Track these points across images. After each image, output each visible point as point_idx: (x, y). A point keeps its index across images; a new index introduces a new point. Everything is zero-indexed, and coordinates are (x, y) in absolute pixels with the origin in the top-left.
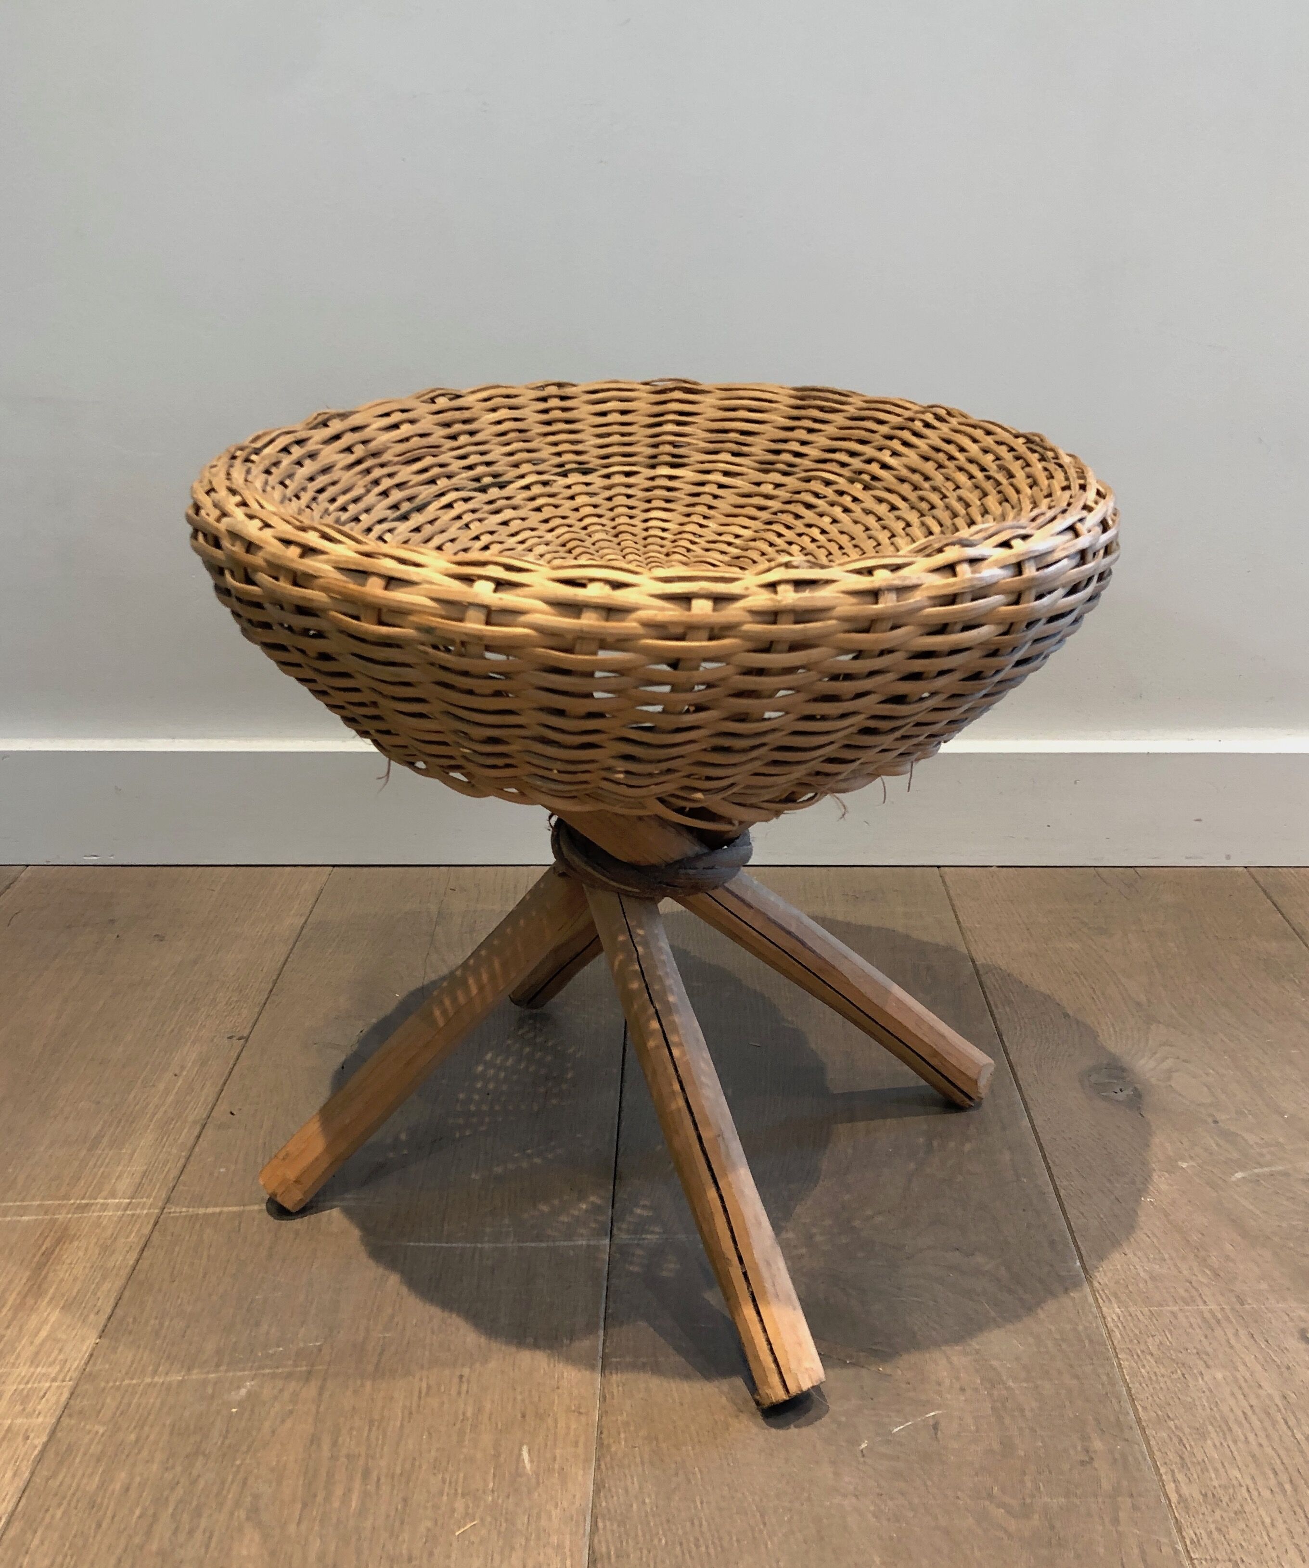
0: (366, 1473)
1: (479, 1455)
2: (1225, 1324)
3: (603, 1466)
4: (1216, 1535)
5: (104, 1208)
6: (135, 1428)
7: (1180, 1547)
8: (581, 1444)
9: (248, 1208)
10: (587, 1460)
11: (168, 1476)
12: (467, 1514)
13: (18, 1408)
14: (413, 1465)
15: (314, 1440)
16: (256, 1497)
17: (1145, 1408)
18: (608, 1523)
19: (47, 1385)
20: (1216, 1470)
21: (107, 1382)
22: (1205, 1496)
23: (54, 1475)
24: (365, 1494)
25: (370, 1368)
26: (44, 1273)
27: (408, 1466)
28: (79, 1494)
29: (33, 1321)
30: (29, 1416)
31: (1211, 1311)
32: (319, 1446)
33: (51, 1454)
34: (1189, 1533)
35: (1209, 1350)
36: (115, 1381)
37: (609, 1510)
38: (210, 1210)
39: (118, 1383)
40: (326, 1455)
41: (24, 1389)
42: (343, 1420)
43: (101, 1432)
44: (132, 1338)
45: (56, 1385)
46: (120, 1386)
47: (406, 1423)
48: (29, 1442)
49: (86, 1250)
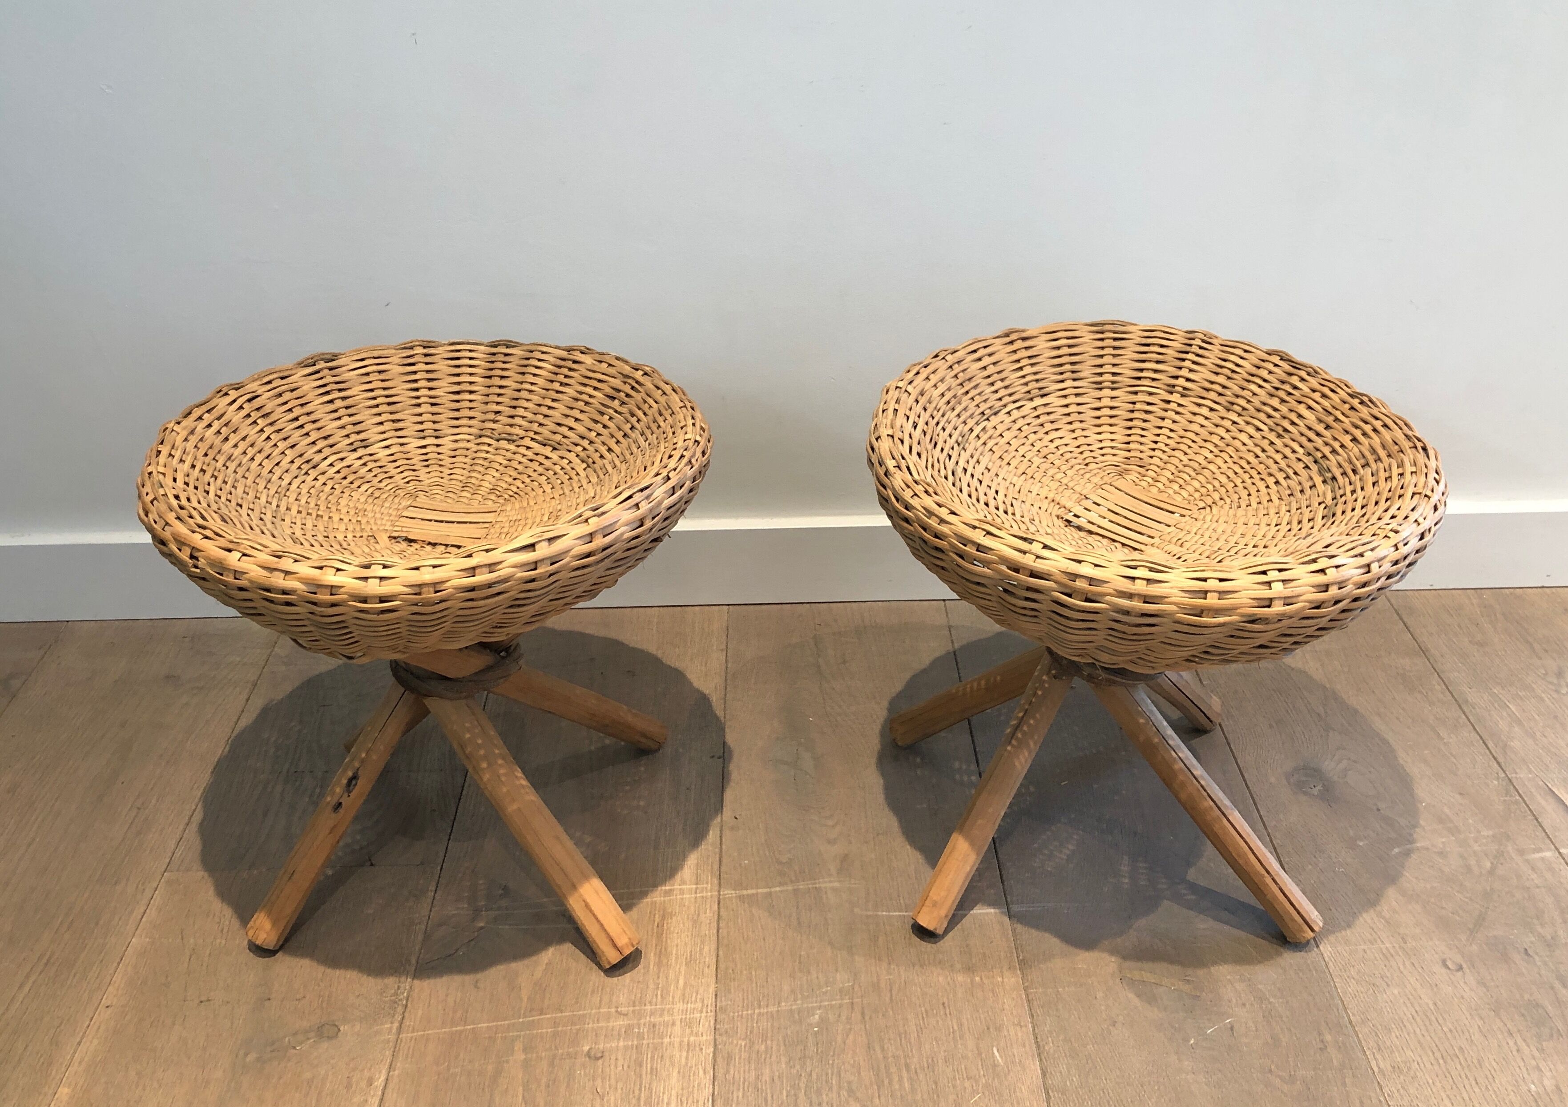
0: (907, 1066)
1: (970, 1055)
2: (1397, 957)
3: (1043, 1058)
4: (1402, 1091)
5: (682, 892)
6: (762, 1041)
7: (1382, 1099)
8: (1027, 1045)
9: (773, 890)
10: (1033, 1056)
11: (794, 1071)
12: (974, 1090)
13: (688, 1031)
14: (933, 1061)
15: (869, 1047)
16: (849, 1083)
17: (1353, 1014)
18: (1056, 1093)
19: (699, 1015)
20: (1399, 1052)
21: (734, 1013)
22: (1394, 1067)
23: (728, 1072)
24: (910, 1079)
27: (930, 1060)
28: (746, 1084)
29: (671, 975)
30: (697, 1035)
31: (1387, 948)
32: (874, 1050)
33: (719, 1060)
34: (1386, 1090)
35: (1388, 975)
36: (738, 1012)
37: (1054, 1086)
38: (750, 892)
39: (740, 1013)
40: (880, 1056)
41: (686, 1018)
42: (882, 1034)
43: (743, 1045)
44: (736, 983)
45: (704, 1015)
46: (742, 1015)
47: (920, 1034)
48: (704, 1051)
49: (683, 923)
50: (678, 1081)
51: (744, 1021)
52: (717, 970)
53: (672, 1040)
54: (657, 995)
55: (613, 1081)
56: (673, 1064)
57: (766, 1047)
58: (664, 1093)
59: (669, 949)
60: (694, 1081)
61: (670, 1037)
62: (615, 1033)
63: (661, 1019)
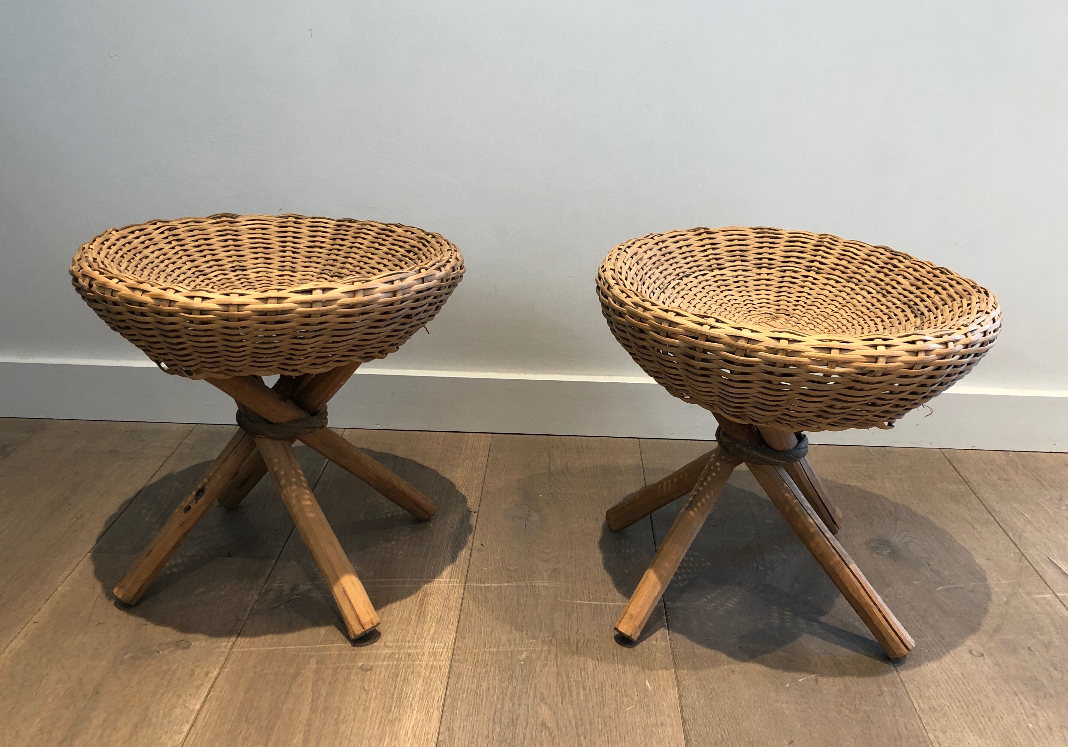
0: (584, 687)
1: (627, 683)
3: (680, 688)
5: (439, 582)
6: (484, 667)
8: (670, 681)
9: (503, 585)
10: (674, 687)
11: (504, 685)
12: (629, 703)
13: (433, 658)
14: (601, 684)
15: (558, 675)
16: (542, 694)
19: (442, 650)
21: (466, 650)
23: (457, 683)
24: (585, 694)
25: (574, 649)
26: (424, 607)
28: (470, 690)
29: (426, 627)
30: (439, 661)
31: (930, 641)
32: (561, 676)
33: (452, 675)
38: (487, 585)
39: (470, 651)
40: (565, 680)
41: (432, 652)
42: (568, 668)
43: (470, 668)
44: (470, 634)
45: (445, 650)
46: (472, 652)
47: (595, 670)
48: (442, 670)
49: (438, 599)
50: (422, 686)
51: (473, 655)
52: (458, 626)
53: (421, 662)
54: (414, 637)
55: (376, 683)
56: (419, 677)
57: (486, 671)
58: (411, 692)
59: (426, 613)
60: (433, 686)
61: (420, 661)
62: (382, 657)
63: (415, 651)
